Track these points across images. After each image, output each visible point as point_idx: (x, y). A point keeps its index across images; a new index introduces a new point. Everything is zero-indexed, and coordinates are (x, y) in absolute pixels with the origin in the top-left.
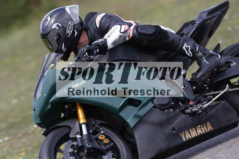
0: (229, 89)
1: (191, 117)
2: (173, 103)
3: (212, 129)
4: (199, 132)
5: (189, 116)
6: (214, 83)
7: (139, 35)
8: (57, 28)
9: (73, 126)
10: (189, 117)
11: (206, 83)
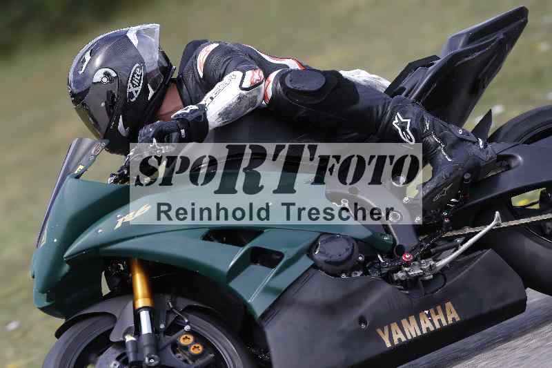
0: (500, 222)
1: (406, 290)
2: (360, 258)
3: (458, 319)
4: (424, 326)
5: (402, 288)
6: (469, 207)
7: (287, 95)
8: (105, 80)
9: (121, 314)
10: (400, 289)
11: (447, 209)
